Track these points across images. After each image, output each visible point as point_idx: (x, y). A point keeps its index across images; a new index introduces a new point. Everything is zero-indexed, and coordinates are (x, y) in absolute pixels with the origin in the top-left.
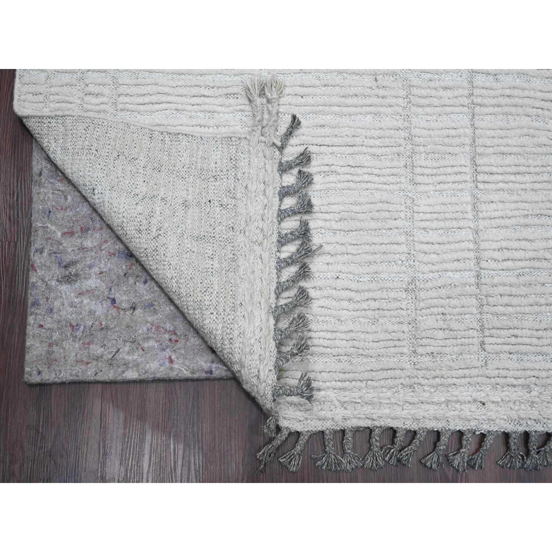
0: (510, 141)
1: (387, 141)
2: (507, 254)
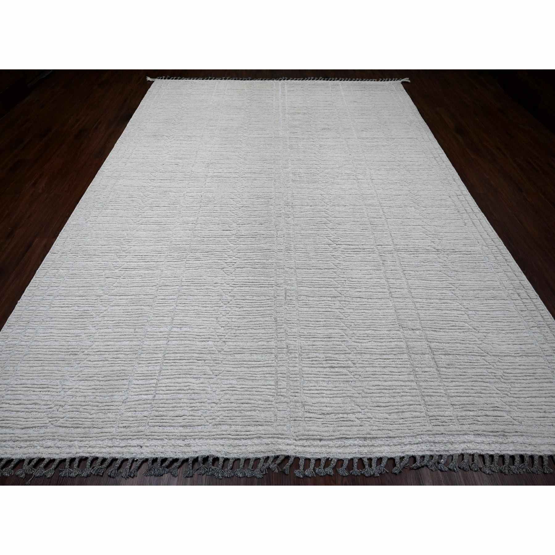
0: (180, 349)
1: (132, 350)
2: (168, 388)
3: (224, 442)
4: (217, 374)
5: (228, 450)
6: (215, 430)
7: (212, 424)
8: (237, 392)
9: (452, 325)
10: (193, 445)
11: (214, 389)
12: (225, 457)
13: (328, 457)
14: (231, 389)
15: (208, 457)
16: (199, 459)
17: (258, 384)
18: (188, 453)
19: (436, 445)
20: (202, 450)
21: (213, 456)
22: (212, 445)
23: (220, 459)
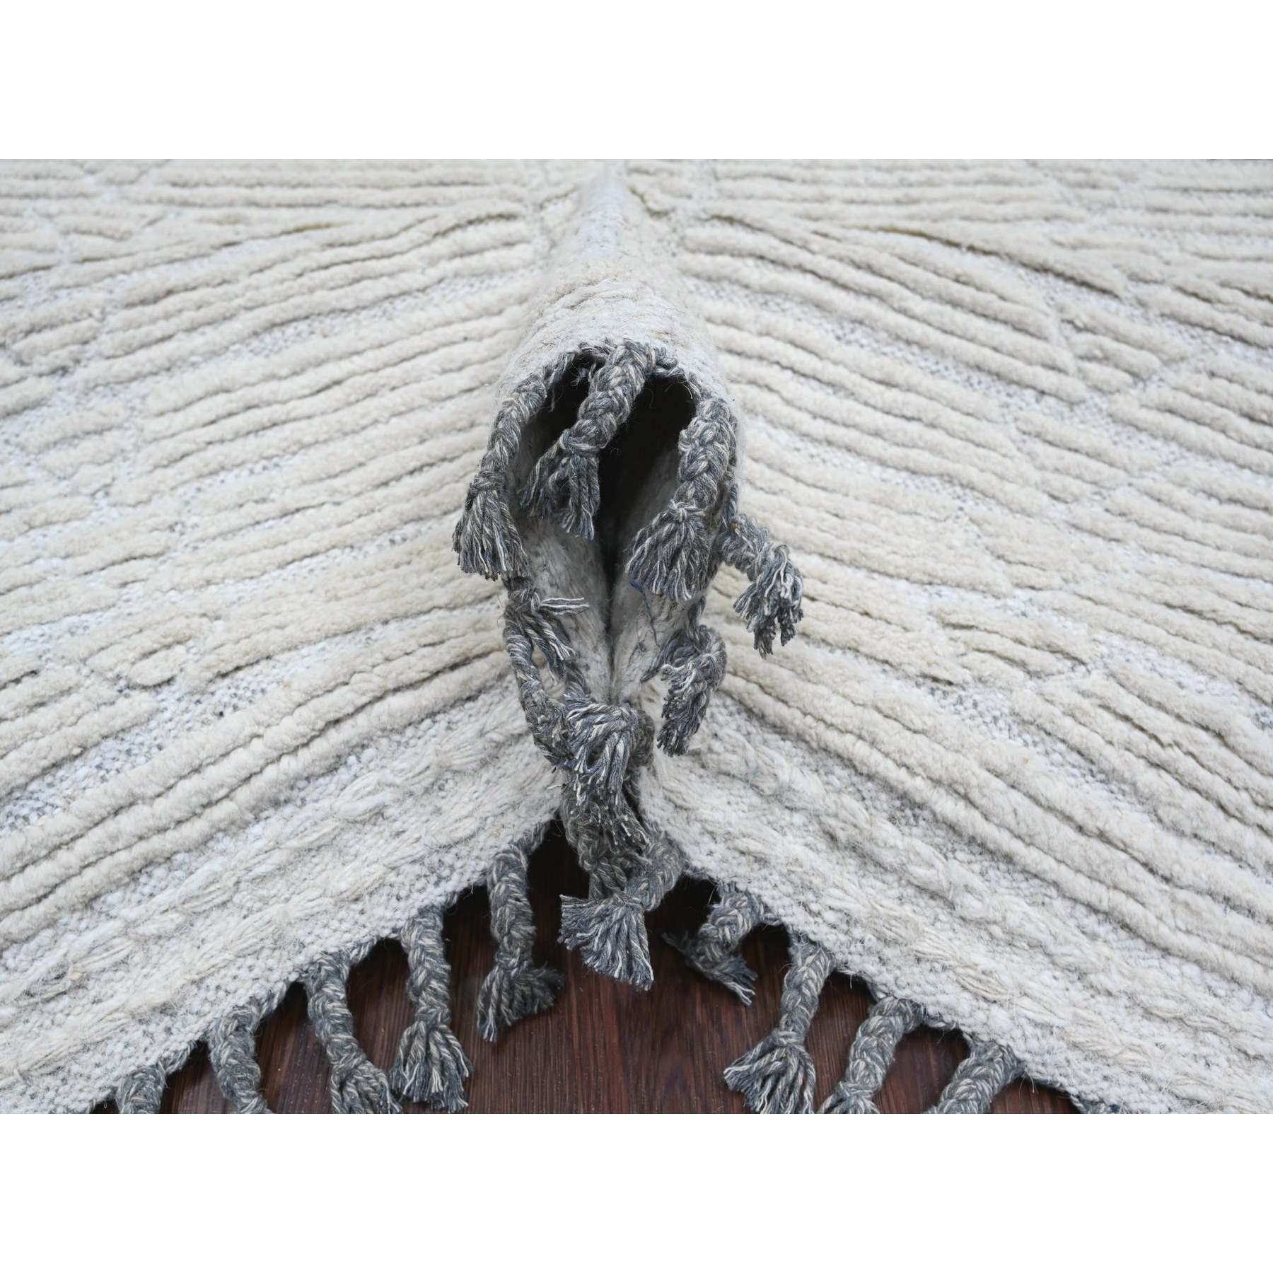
3: (371, 779)
4: (62, 356)
5: (438, 830)
6: (233, 721)
7: (180, 686)
8: (305, 431)
10: (95, 964)
11: (92, 476)
12: (437, 895)
14: (239, 422)
15: (296, 994)
16: (222, 1054)
17: (435, 314)
18: (89, 1058)
20: (216, 968)
21: (338, 957)
22: (282, 869)
23: (409, 938)
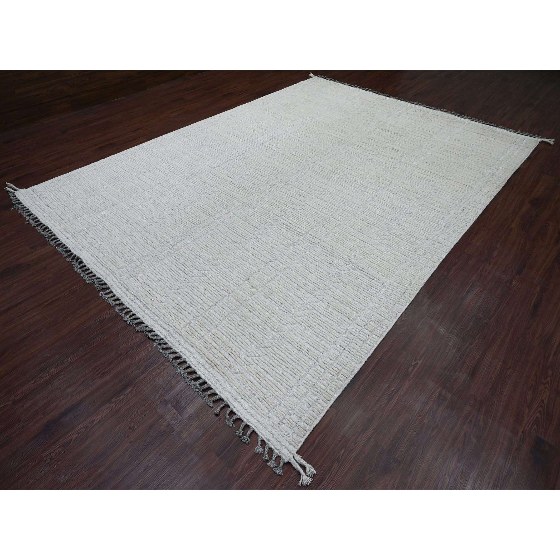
9: (281, 302)
13: (120, 298)
19: (172, 337)
21: (82, 260)
22: (87, 256)
